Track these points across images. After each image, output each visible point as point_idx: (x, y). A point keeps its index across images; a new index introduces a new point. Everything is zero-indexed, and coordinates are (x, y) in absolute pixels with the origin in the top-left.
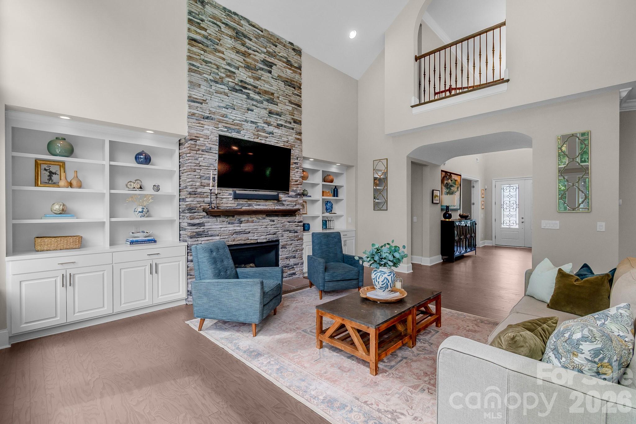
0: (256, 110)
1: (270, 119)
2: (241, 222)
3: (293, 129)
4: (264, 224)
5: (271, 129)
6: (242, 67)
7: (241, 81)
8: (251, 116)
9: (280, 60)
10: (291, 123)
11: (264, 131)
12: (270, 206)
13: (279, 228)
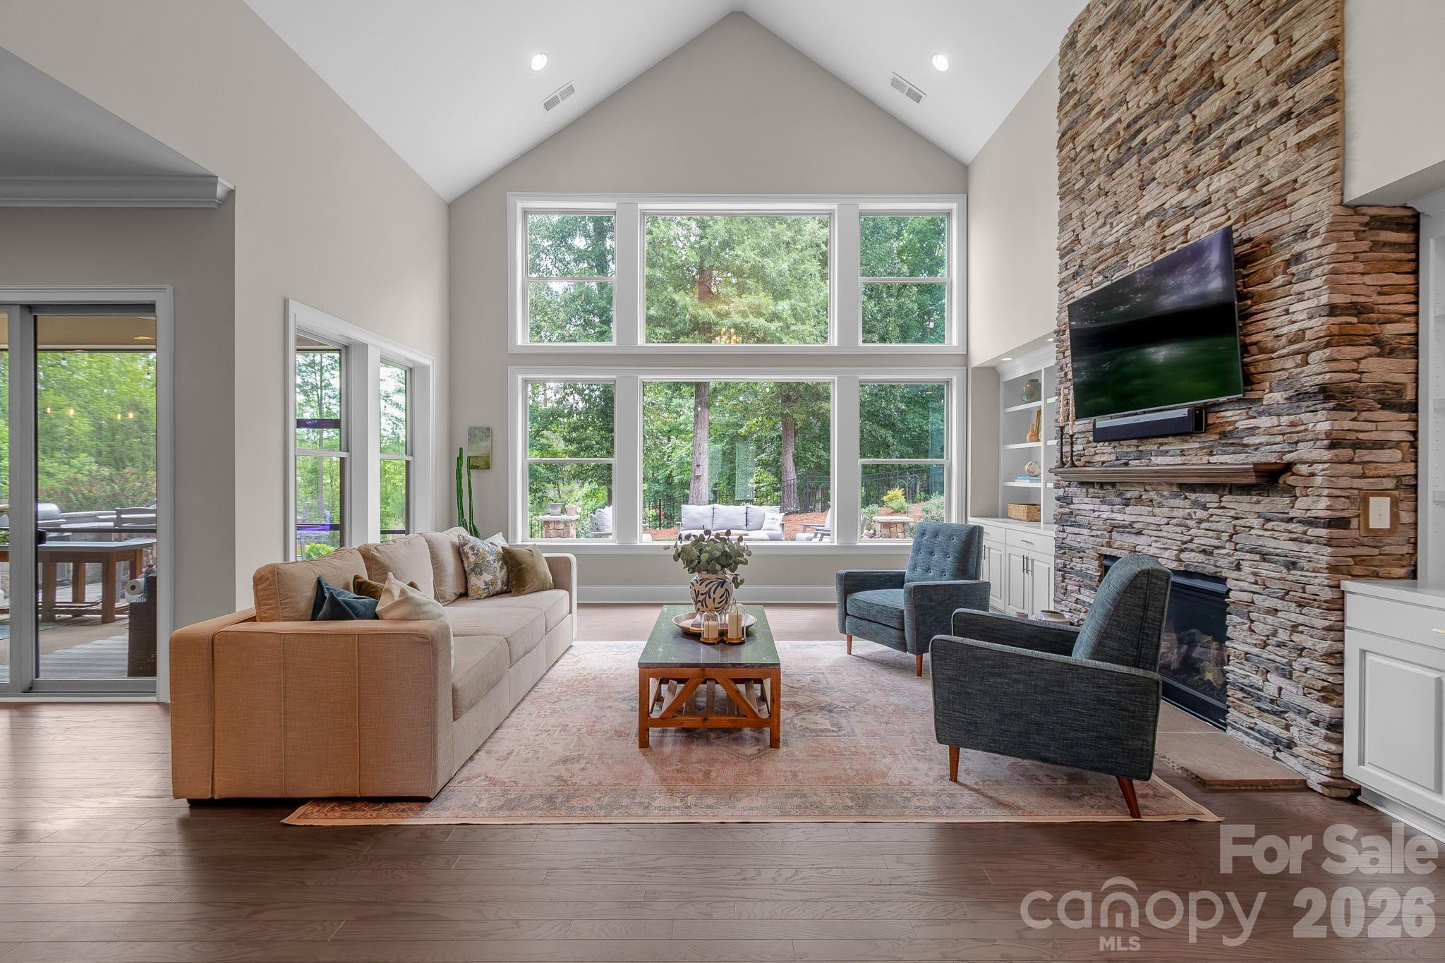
1: (1199, 162)
5: (1202, 189)
8: (1149, 199)
11: (1182, 212)
13: (1225, 536)
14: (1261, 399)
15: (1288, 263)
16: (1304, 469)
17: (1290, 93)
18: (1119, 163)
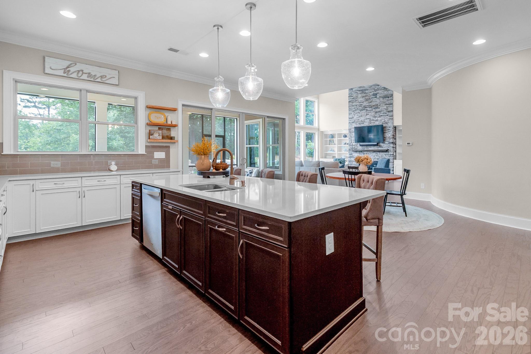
0: (370, 114)
1: (376, 115)
2: (364, 154)
3: (388, 115)
4: (373, 155)
5: (376, 119)
6: (364, 101)
7: (364, 106)
8: (368, 117)
9: (381, 90)
10: (386, 113)
11: (373, 120)
12: (376, 148)
13: (380, 157)
14: (385, 143)
15: (388, 130)
16: (390, 150)
17: (388, 113)
18: (362, 110)
